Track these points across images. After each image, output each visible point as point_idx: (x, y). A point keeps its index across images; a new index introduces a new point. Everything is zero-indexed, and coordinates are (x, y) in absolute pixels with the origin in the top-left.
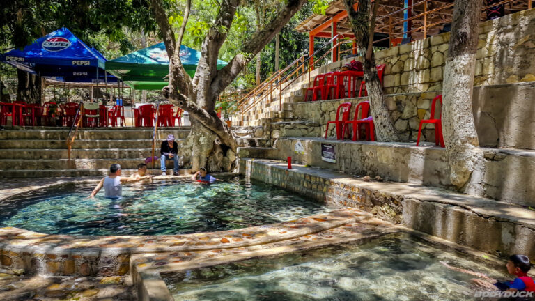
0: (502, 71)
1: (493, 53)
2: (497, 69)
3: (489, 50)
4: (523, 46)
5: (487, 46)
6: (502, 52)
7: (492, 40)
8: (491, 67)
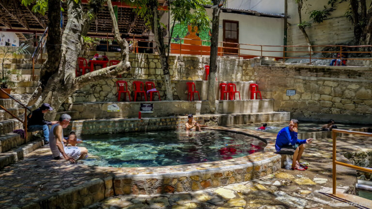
0: (181, 75)
1: (177, 68)
2: (179, 74)
3: (176, 66)
4: (187, 68)
5: (175, 65)
6: (180, 68)
7: (177, 63)
8: (177, 73)
